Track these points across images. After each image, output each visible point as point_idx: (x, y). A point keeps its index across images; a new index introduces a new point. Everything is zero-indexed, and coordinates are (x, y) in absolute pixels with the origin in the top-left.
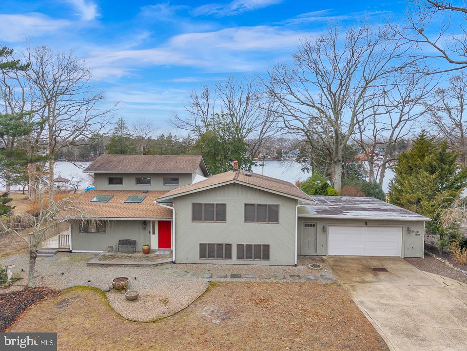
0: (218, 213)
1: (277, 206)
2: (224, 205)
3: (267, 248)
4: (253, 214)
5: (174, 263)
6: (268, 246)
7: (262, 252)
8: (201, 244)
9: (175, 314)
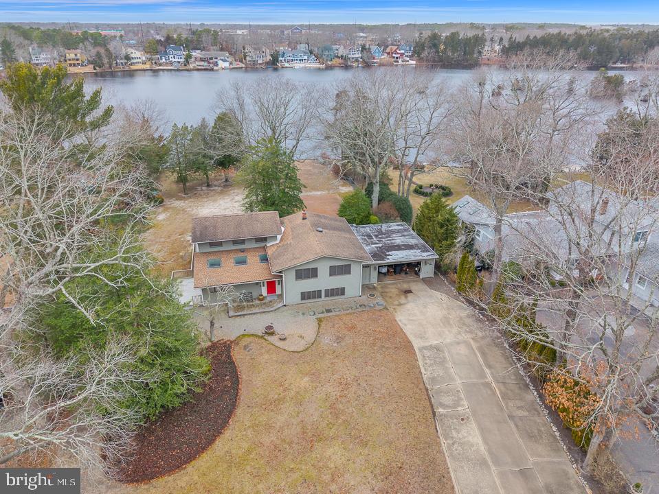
0: (313, 273)
1: (350, 265)
2: (317, 268)
3: (343, 289)
4: (334, 271)
5: (285, 306)
6: (344, 288)
7: (341, 291)
8: (302, 293)
9: (313, 344)
